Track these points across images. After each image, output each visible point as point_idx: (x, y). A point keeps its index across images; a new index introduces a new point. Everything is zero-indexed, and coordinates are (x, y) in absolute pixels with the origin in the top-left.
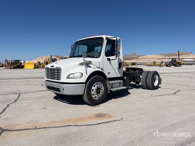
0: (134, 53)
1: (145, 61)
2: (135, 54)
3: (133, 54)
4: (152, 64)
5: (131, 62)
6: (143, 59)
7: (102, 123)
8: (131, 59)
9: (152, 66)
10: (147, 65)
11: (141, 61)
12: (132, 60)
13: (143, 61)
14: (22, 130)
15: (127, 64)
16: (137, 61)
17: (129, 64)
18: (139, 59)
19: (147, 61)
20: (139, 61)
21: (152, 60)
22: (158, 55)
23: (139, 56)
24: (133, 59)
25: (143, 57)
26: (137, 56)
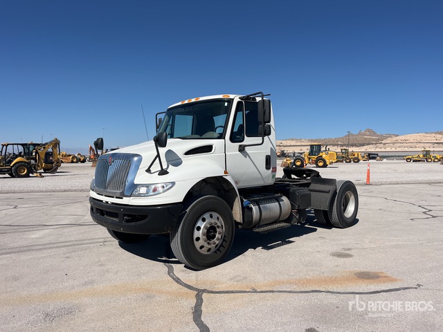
0: (368, 130)
1: (398, 149)
2: (373, 133)
3: (368, 133)
4: (421, 156)
5: (363, 150)
6: (394, 143)
7: (381, 292)
8: (363, 145)
9: (419, 161)
10: (408, 160)
11: (388, 149)
12: (366, 147)
13: (394, 149)
14: (232, 292)
15: (356, 156)
16: (379, 150)
17: (360, 157)
18: (385, 144)
19: (406, 149)
20: (383, 150)
21: (417, 146)
22: (434, 135)
23: (382, 136)
24: (369, 144)
25: (395, 139)
26: (377, 136)
